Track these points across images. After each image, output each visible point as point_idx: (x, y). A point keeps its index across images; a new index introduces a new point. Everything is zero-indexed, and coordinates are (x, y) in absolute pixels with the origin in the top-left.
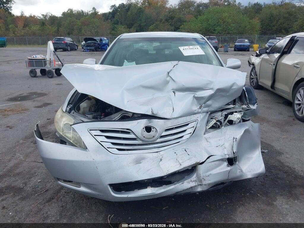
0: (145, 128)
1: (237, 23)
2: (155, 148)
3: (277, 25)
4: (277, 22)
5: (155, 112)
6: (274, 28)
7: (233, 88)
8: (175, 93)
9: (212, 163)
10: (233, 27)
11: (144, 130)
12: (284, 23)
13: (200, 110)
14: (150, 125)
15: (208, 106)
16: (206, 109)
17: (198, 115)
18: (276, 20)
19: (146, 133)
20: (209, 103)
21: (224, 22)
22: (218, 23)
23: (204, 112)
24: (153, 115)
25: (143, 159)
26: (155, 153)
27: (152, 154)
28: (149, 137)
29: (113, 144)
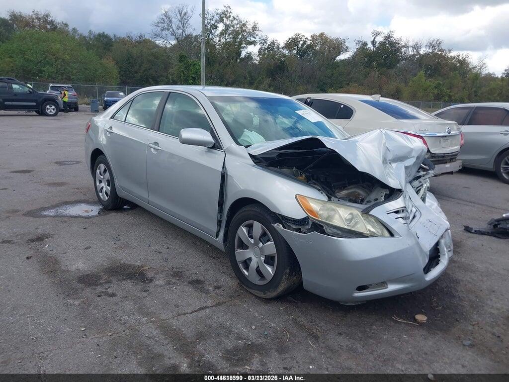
1: (80, 62)
3: (141, 71)
4: (140, 67)
6: (138, 76)
8: (391, 165)
10: (75, 69)
12: (149, 70)
18: (137, 64)
21: (57, 59)
22: (45, 59)
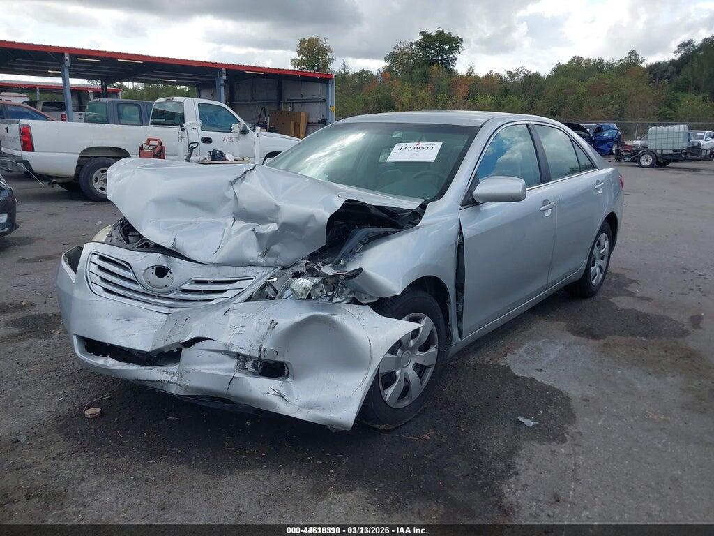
0: (155, 268)
2: (165, 306)
5: (178, 246)
7: (309, 225)
8: (235, 220)
9: (205, 352)
11: (154, 270)
13: (262, 260)
14: (165, 265)
15: (276, 255)
16: (271, 260)
17: (258, 269)
19: (153, 277)
20: (276, 248)
23: (268, 266)
24: (174, 249)
25: (137, 316)
26: (161, 315)
27: (153, 313)
28: (157, 284)
29: (103, 279)
